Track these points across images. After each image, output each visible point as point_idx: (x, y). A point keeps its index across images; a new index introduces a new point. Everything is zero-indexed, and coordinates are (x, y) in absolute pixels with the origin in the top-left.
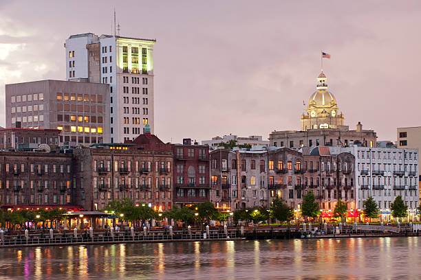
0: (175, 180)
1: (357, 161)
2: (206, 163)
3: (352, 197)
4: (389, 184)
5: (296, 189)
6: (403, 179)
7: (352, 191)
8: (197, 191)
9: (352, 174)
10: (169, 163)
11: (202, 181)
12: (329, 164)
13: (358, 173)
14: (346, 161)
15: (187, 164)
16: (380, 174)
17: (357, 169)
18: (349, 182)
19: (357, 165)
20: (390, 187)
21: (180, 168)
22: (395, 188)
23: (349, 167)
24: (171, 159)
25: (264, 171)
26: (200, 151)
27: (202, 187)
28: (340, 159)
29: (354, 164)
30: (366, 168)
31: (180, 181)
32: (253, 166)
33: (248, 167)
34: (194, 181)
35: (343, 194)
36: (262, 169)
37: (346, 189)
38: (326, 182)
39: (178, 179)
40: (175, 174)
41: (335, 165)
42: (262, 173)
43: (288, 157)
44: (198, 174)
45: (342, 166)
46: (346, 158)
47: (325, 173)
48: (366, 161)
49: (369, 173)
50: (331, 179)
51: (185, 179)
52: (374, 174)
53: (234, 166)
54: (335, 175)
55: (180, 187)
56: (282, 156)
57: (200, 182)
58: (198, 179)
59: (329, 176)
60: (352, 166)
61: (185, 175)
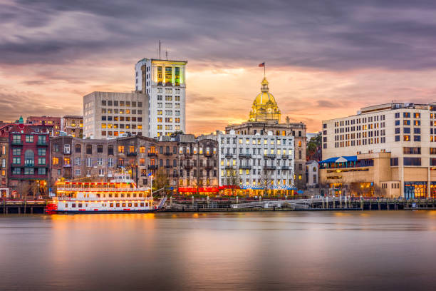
0: (10, 161)
1: (220, 146)
2: (46, 147)
3: (215, 175)
4: (259, 165)
5: (149, 168)
6: (275, 162)
7: (215, 171)
8: (36, 169)
9: (215, 156)
10: (4, 147)
11: (42, 161)
12: (188, 148)
13: (221, 156)
14: (208, 146)
15: (24, 148)
16: (248, 157)
17: (220, 152)
18: (211, 163)
19: (220, 149)
20: (260, 167)
21: (17, 151)
22: (266, 169)
23: (212, 151)
24: (6, 144)
25: (113, 154)
26: (40, 138)
27: (42, 166)
28: (201, 144)
29: (218, 148)
30: (231, 151)
31: (16, 161)
32: (100, 150)
33: (94, 150)
34: (32, 162)
35: (205, 173)
36: (111, 151)
37: (208, 169)
38: (185, 163)
39: (15, 159)
40: (11, 156)
41: (195, 149)
42: (111, 155)
43: (141, 142)
44: (37, 157)
45: (204, 150)
46: (208, 143)
47: (184, 156)
48: (232, 146)
49: (235, 156)
50: (191, 161)
51: (22, 161)
52: (241, 157)
53: (78, 150)
54: (195, 157)
55: (17, 166)
56: (133, 142)
57: (40, 163)
58: (36, 161)
59: (188, 158)
60: (215, 149)
61: (22, 156)
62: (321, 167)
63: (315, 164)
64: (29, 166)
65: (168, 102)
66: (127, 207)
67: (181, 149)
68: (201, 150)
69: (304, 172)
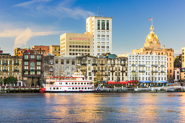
0: (23, 68)
1: (129, 60)
2: (41, 61)
3: (126, 75)
4: (149, 70)
5: (92, 72)
6: (157, 68)
7: (126, 73)
8: (36, 72)
9: (126, 66)
10: (20, 61)
11: (39, 68)
12: (113, 61)
13: (129, 66)
14: (123, 60)
15: (30, 61)
16: (143, 66)
17: (129, 64)
18: (124, 69)
19: (129, 62)
21: (26, 63)
22: (153, 72)
24: (21, 60)
25: (74, 64)
26: (38, 56)
27: (39, 70)
28: (119, 59)
29: (128, 61)
30: (135, 63)
31: (26, 68)
32: (68, 62)
33: (65, 62)
34: (34, 68)
35: (121, 74)
36: (73, 63)
37: (123, 72)
38: (111, 69)
39: (25, 67)
40: (23, 65)
41: (116, 62)
42: (73, 65)
43: (89, 58)
44: (36, 66)
45: (121, 63)
46: (123, 59)
47: (110, 65)
48: (135, 60)
49: (136, 66)
50: (114, 68)
51: (29, 68)
52: (140, 66)
53: (57, 62)
54: (116, 66)
55: (26, 70)
56: (85, 58)
57: (38, 69)
58: (36, 68)
59: (112, 66)
60: (126, 62)
61: (29, 66)
62: (181, 71)
63: (178, 70)
64: (32, 70)
65: (103, 38)
66: (81, 90)
67: (109, 62)
68: (119, 62)
69: (172, 74)
